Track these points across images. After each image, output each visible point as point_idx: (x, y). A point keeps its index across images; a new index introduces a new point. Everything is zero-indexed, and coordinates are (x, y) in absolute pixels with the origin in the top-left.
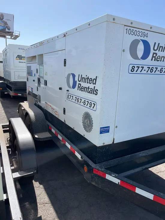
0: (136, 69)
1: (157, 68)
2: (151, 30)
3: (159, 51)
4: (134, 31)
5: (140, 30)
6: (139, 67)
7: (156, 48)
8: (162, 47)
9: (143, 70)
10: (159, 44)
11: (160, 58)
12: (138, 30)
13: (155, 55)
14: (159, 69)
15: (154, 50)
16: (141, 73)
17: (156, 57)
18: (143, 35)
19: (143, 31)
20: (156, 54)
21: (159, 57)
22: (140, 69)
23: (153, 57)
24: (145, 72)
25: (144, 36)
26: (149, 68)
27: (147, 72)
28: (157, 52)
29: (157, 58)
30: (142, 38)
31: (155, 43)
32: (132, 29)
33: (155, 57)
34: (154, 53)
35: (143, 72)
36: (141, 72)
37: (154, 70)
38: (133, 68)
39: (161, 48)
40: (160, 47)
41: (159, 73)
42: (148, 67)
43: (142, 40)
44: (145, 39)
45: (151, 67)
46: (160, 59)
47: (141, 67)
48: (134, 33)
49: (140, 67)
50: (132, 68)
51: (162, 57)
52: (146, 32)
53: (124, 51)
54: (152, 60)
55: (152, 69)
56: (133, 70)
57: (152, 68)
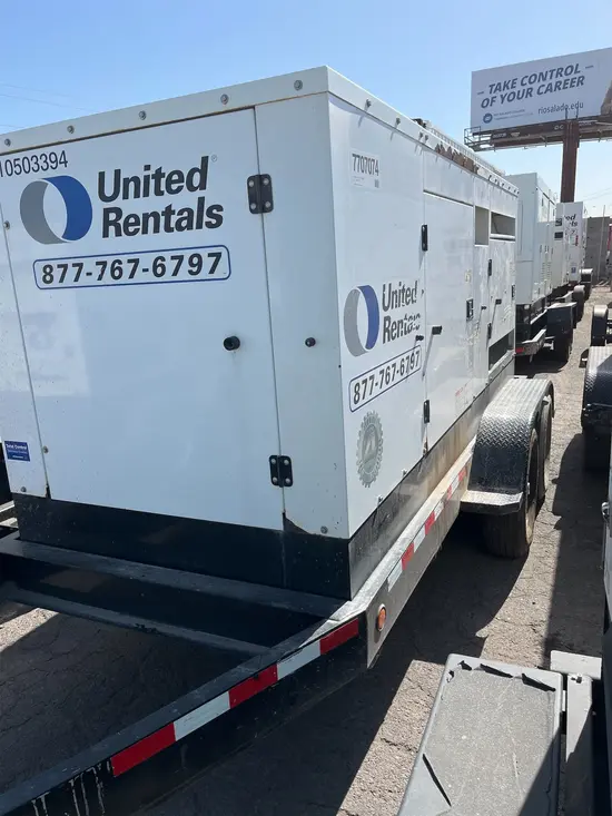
0: (57, 273)
1: (136, 262)
2: (74, 134)
3: (126, 197)
4: (20, 162)
5: (38, 152)
6: (65, 267)
7: (109, 192)
8: (136, 179)
9: (83, 274)
10: (118, 173)
11: (137, 223)
12: (29, 154)
13: (112, 216)
14: (147, 261)
15: (103, 197)
16: (76, 284)
17: (121, 222)
18: (50, 164)
19: (47, 151)
20: (118, 212)
21: (132, 220)
22: (72, 272)
23: (107, 223)
24: (93, 280)
25: (54, 165)
26: (104, 264)
27: (100, 278)
28: (119, 202)
29: (127, 224)
30: (51, 173)
31: (102, 175)
32: (12, 157)
33: (115, 223)
34: (107, 212)
35: (83, 279)
36: (76, 280)
37: (127, 268)
38: (48, 271)
39: (132, 185)
40: (127, 181)
41: (150, 276)
42: (98, 263)
43: (52, 180)
44: (61, 171)
45: (110, 260)
46: (141, 227)
47: (74, 265)
48: (22, 168)
49: (70, 266)
50: (45, 271)
51: (146, 216)
52: (58, 150)
53: (8, 225)
54: (106, 234)
55: (117, 265)
56: (48, 278)
57: (113, 265)
